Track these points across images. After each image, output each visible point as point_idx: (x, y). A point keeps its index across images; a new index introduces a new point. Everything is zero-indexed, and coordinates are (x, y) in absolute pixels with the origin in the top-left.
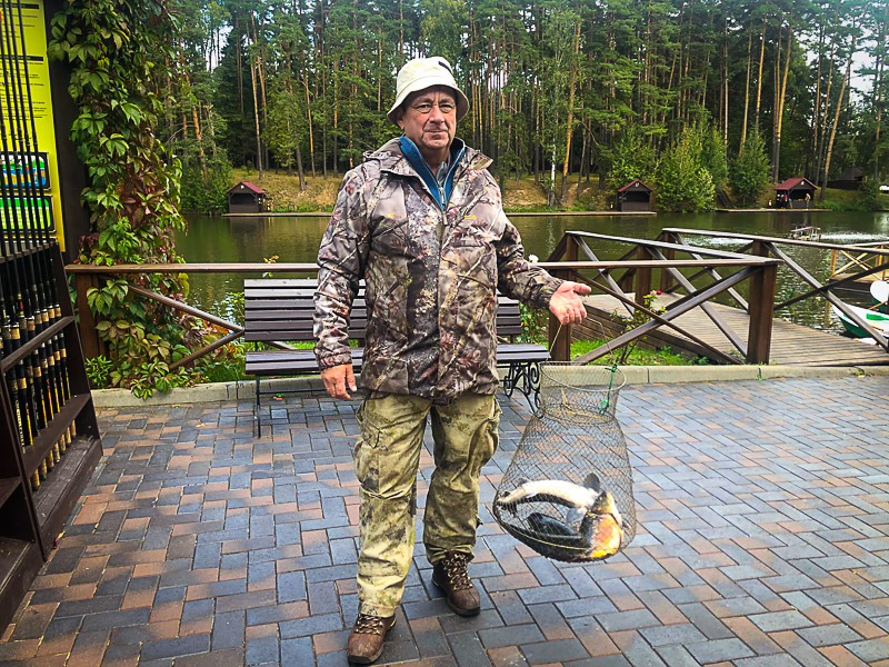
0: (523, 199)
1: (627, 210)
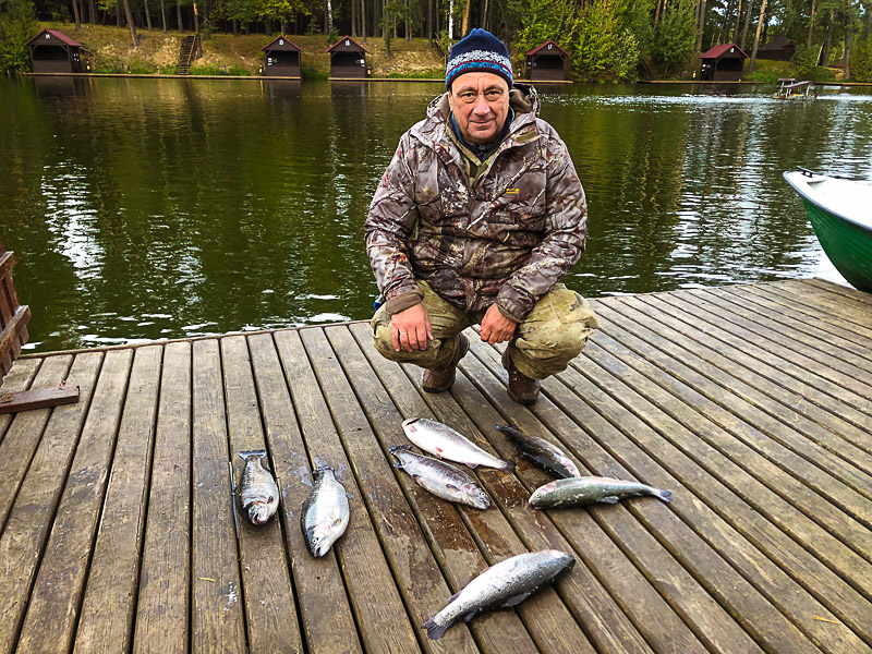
0: (415, 62)
1: (537, 78)
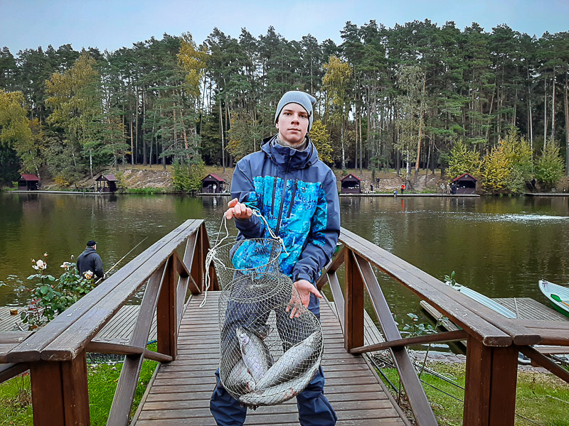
0: (388, 185)
1: (458, 193)
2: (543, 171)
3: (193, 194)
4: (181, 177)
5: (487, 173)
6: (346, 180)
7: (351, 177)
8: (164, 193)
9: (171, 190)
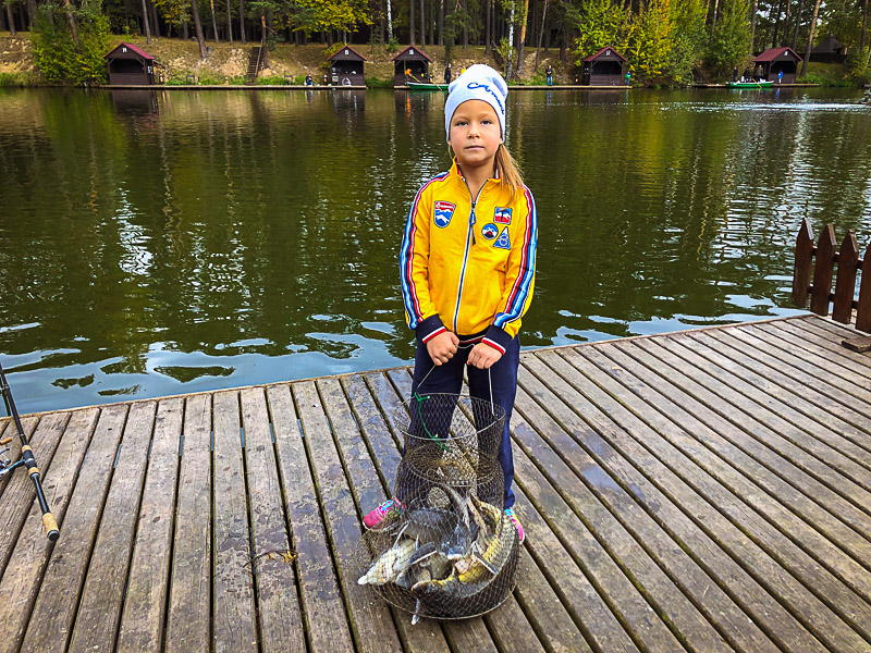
1: (595, 83)
2: (721, 45)
3: (90, 87)
4: (57, 49)
5: (639, 48)
6: (405, 58)
7: (412, 52)
8: (22, 87)
9: (37, 78)
